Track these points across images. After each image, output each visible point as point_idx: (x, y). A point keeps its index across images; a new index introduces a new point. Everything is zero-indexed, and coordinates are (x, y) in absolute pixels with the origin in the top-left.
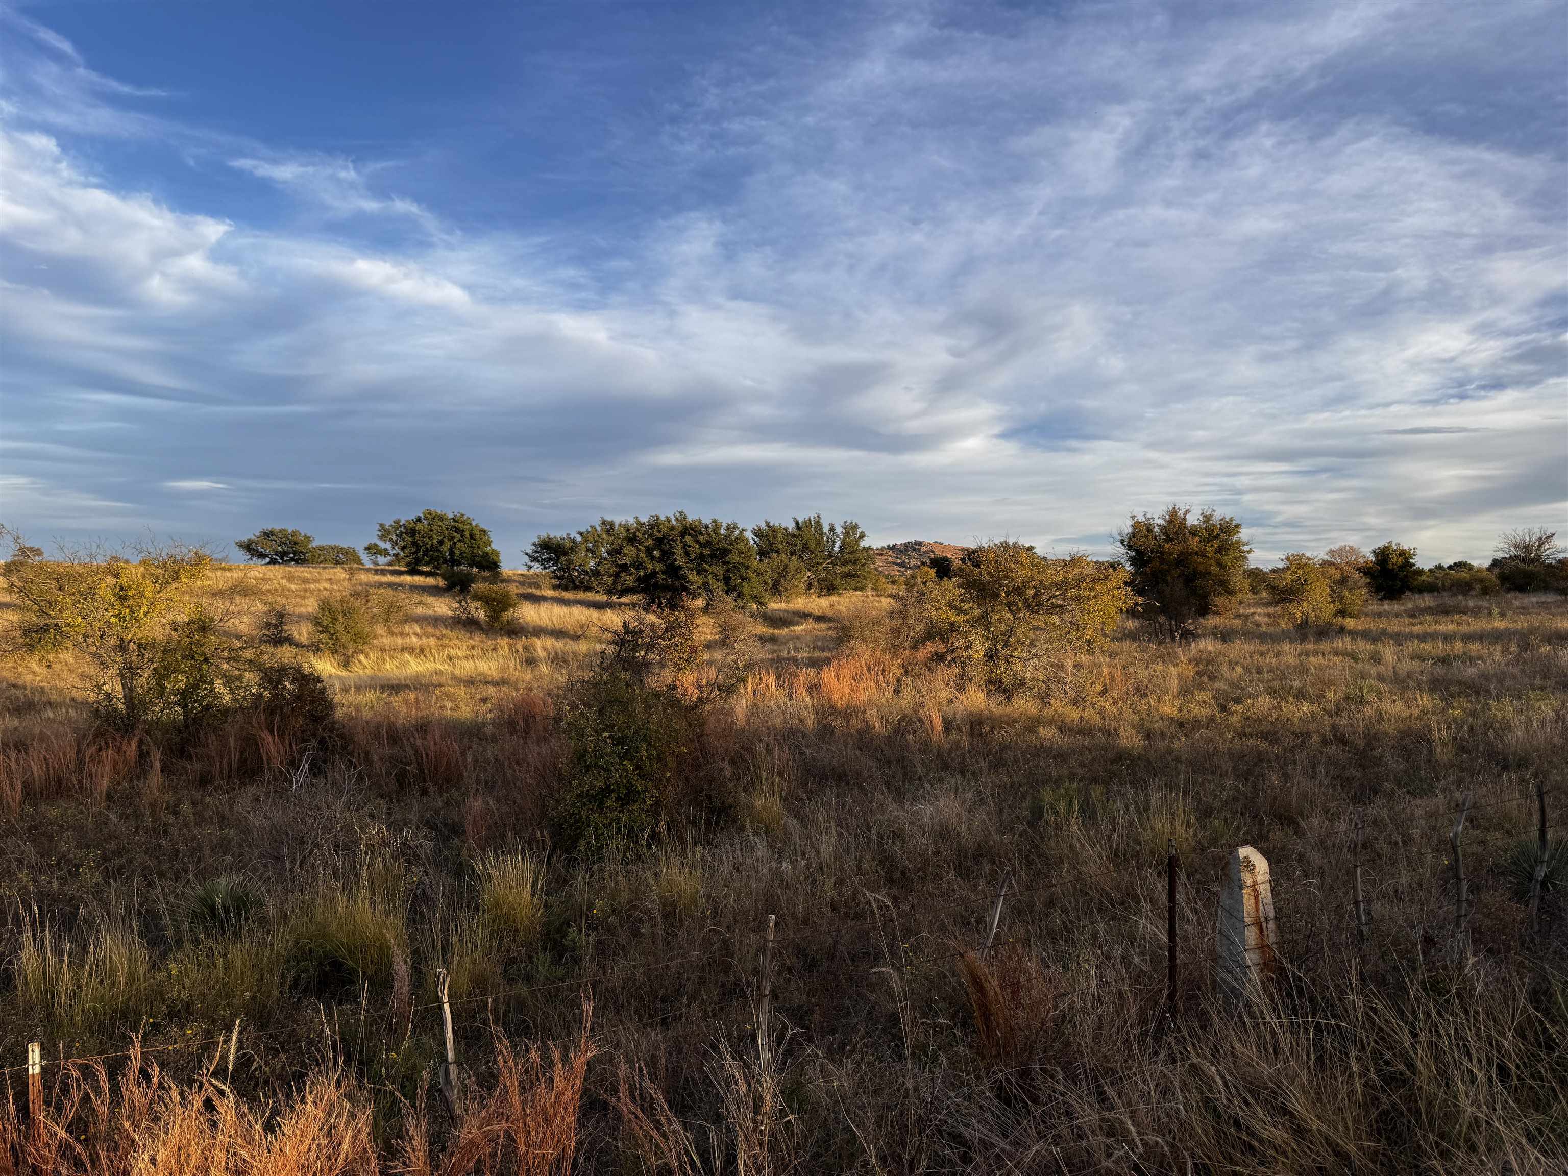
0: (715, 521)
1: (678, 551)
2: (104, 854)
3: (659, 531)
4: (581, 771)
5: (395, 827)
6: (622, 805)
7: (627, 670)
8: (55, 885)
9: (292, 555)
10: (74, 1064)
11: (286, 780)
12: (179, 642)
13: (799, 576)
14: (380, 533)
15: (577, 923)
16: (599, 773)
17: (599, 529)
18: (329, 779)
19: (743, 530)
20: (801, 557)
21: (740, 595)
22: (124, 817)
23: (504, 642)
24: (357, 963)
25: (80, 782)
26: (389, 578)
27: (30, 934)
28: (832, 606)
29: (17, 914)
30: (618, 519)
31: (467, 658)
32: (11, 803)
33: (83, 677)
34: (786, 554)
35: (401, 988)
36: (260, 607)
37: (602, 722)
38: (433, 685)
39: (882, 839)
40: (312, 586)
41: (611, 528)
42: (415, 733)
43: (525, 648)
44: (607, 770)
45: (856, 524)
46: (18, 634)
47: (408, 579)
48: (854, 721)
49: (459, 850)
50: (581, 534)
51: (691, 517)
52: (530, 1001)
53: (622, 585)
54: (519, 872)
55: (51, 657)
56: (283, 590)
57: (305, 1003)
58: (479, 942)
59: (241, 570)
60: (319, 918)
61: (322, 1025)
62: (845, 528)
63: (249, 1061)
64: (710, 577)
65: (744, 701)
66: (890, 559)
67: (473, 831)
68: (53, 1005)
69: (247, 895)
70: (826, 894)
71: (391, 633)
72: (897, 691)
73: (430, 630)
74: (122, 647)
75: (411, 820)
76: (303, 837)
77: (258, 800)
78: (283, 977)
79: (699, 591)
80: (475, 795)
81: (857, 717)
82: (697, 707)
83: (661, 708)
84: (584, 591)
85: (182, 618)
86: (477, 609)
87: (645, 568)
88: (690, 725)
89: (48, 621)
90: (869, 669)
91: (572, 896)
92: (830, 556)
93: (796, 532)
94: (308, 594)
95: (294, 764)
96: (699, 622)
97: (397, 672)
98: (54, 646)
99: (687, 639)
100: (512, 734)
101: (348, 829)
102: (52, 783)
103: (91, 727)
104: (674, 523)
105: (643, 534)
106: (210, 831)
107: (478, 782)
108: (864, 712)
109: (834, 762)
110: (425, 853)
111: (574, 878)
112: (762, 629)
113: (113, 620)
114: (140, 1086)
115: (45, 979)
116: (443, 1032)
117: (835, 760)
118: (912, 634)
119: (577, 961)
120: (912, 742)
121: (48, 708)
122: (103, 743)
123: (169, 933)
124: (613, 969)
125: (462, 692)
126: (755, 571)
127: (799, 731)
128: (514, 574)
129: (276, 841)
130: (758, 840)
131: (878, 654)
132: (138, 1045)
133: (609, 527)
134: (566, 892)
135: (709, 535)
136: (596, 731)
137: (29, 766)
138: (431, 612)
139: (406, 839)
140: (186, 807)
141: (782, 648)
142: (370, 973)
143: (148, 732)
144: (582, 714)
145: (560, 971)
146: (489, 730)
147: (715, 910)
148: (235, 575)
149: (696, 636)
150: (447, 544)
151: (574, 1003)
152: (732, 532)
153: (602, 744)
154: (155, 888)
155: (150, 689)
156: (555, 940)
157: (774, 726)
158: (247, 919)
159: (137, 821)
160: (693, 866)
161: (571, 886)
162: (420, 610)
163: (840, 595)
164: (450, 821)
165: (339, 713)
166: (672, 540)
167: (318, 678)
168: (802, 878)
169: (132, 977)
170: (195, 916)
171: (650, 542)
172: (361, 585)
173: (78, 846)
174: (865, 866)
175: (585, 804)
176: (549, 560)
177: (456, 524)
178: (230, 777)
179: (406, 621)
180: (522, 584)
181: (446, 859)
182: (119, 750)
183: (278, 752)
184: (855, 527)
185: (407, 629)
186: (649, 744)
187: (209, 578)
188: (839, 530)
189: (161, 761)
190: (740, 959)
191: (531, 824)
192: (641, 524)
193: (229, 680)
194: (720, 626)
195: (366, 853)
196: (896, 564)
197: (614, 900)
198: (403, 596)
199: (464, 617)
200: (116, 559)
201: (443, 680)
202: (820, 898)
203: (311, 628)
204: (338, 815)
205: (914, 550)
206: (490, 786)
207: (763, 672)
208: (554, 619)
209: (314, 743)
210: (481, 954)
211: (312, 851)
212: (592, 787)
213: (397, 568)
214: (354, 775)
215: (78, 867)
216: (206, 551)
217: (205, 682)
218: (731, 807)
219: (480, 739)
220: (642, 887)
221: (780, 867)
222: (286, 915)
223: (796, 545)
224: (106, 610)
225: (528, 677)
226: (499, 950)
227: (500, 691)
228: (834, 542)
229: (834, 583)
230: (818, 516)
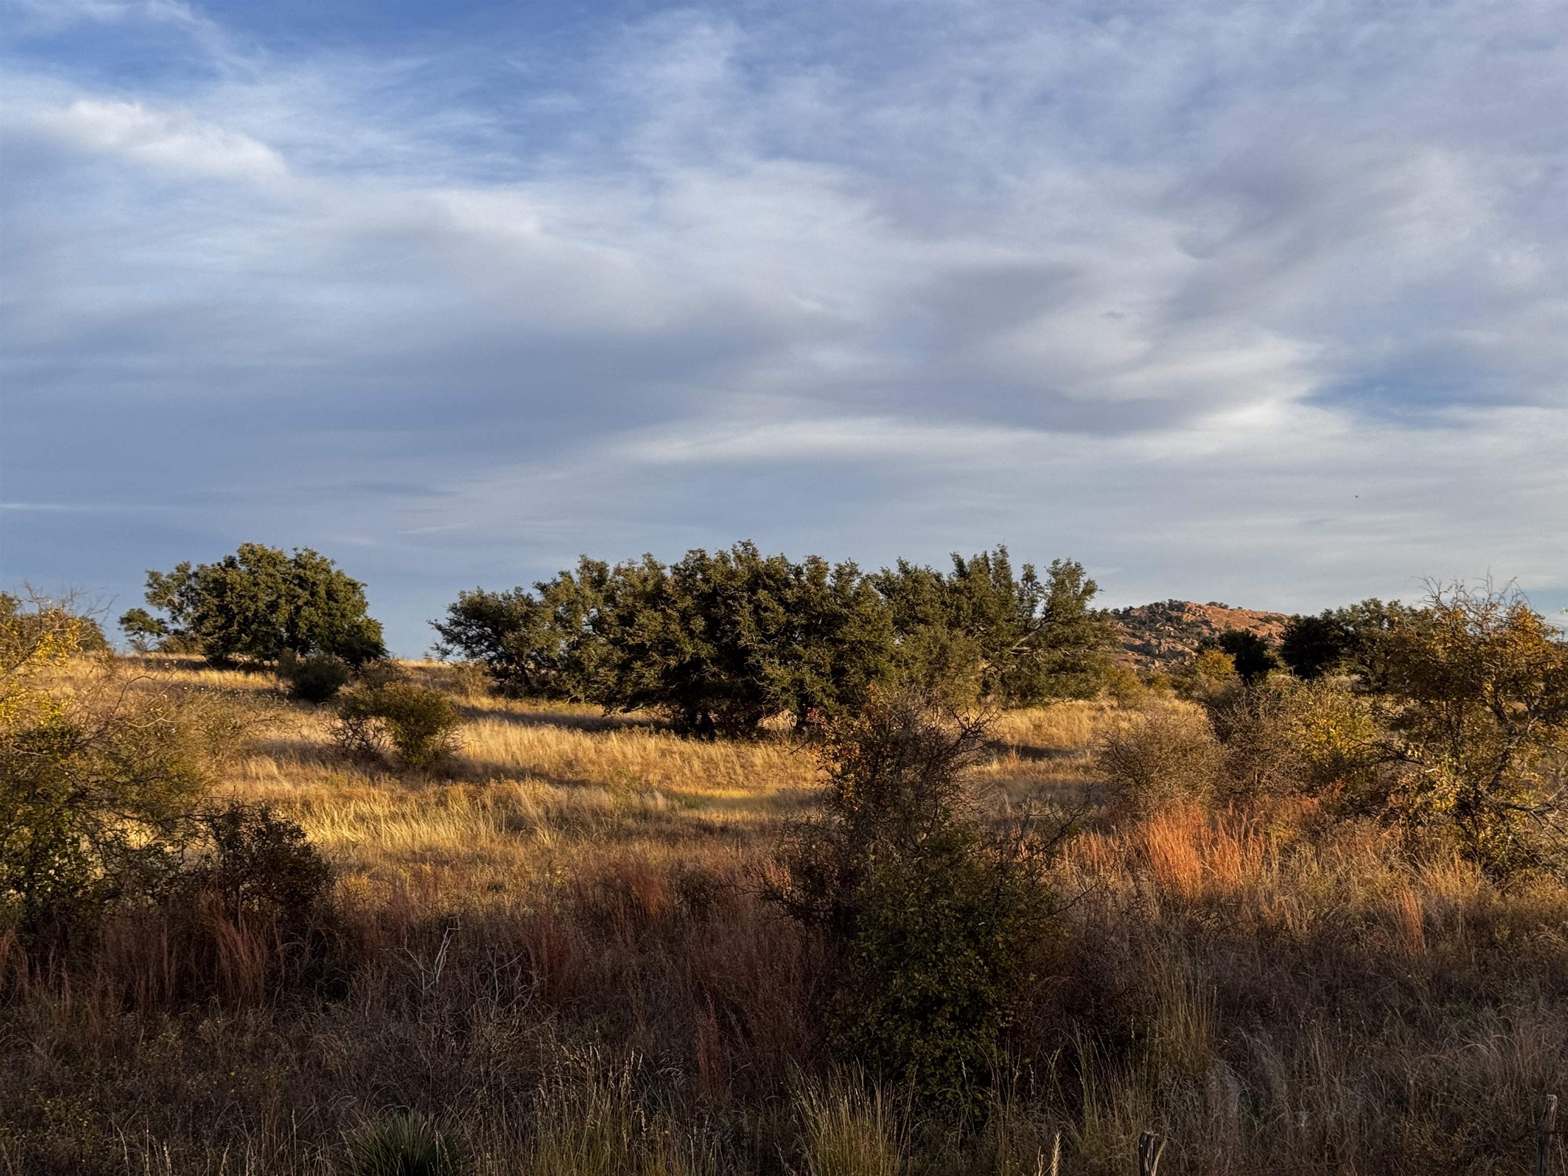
1: (745, 617)
3: (706, 581)
13: (968, 668)
14: (149, 590)
17: (576, 578)
19: (865, 579)
20: (970, 631)
23: (453, 790)
26: (177, 676)
28: (1038, 727)
30: (614, 561)
34: (941, 625)
41: (601, 576)
43: (499, 801)
45: (1077, 566)
47: (214, 676)
50: (543, 588)
51: (766, 553)
53: (635, 685)
62: (1055, 574)
64: (806, 668)
66: (1120, 638)
71: (230, 775)
73: (299, 769)
79: (784, 697)
86: (377, 730)
87: (680, 652)
92: (1026, 629)
93: (959, 583)
104: (734, 564)
105: (676, 587)
126: (892, 657)
133: (596, 574)
135: (803, 587)
138: (295, 737)
150: (285, 611)
152: (848, 582)
153: (936, 918)
162: (273, 734)
163: (1048, 705)
166: (732, 597)
171: (688, 601)
175: (899, 1024)
176: (480, 639)
177: (301, 571)
179: (249, 753)
184: (1074, 572)
188: (1043, 578)
196: (1132, 648)
199: (354, 747)
205: (1169, 619)
223: (959, 608)
228: (1033, 602)
229: (1035, 682)
230: (1002, 551)
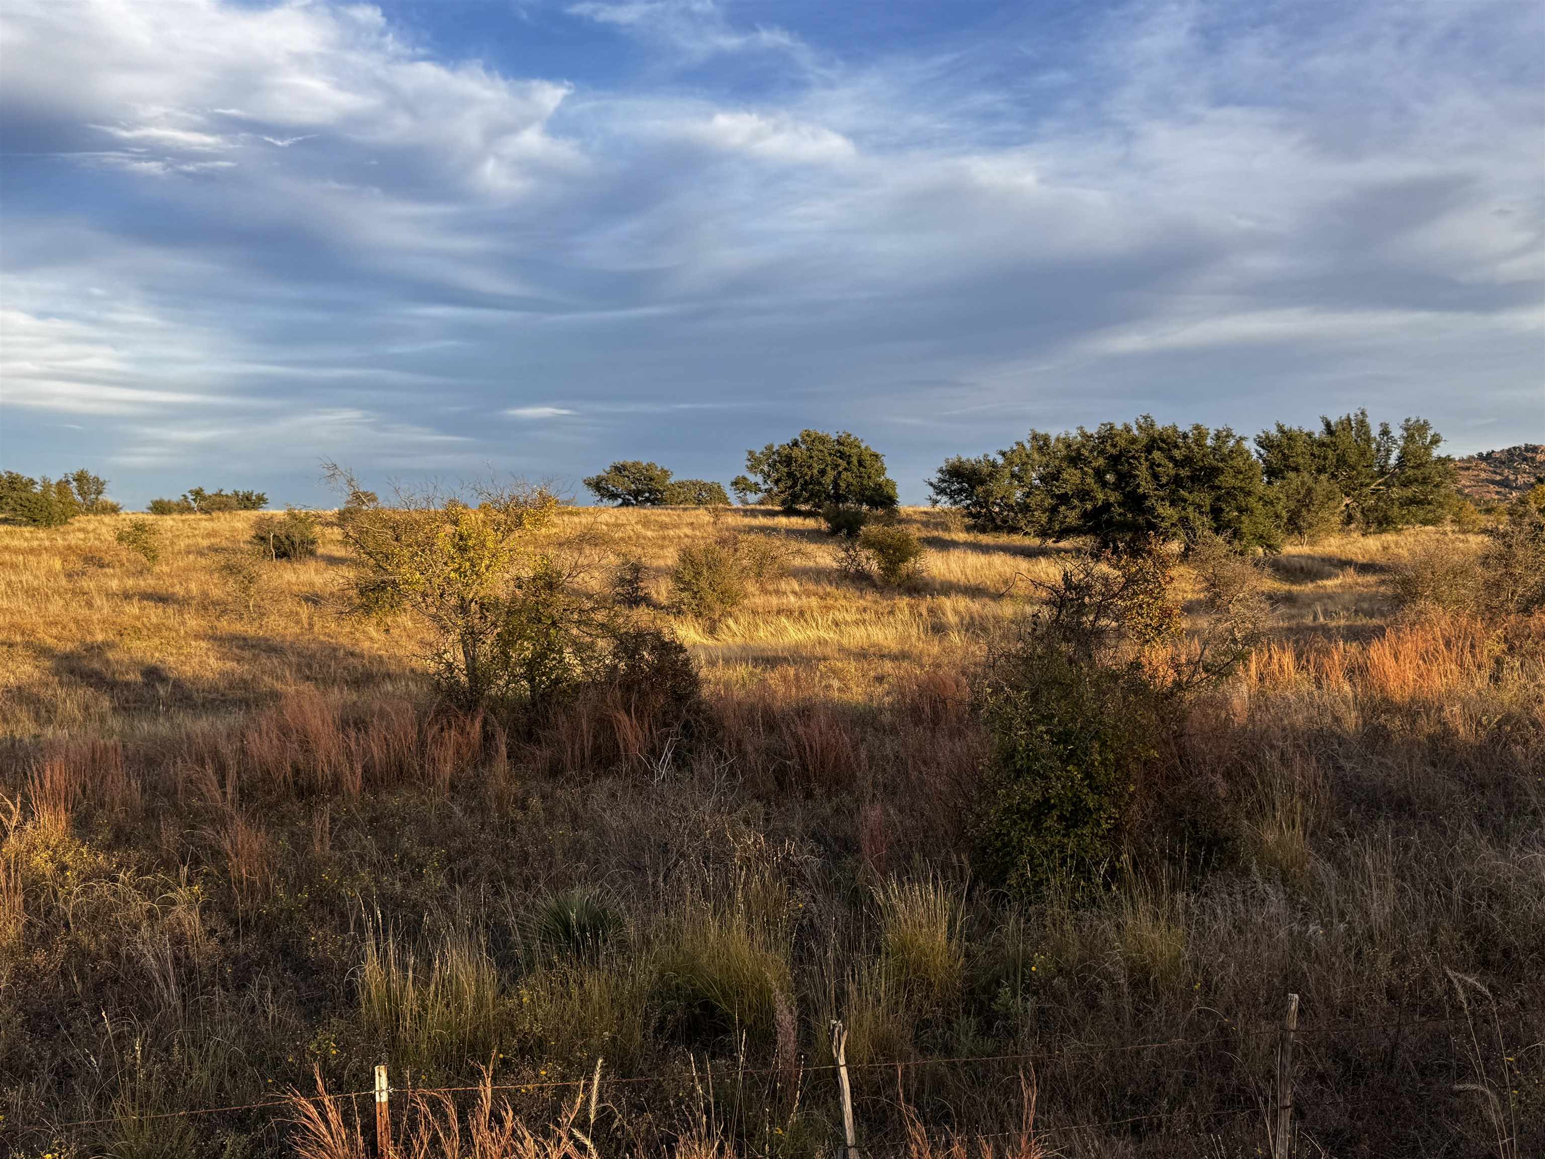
0: (1197, 427)
1: (1143, 472)
2: (449, 852)
3: (1114, 446)
4: (1009, 777)
5: (775, 837)
6: (1067, 828)
7: (1069, 641)
8: (398, 886)
9: (647, 495)
10: (422, 1096)
11: (646, 772)
12: (524, 601)
13: (1332, 504)
14: (749, 463)
15: (1011, 982)
16: (1034, 781)
17: (1028, 446)
18: (696, 773)
19: (1241, 439)
20: (1334, 476)
21: (1237, 534)
22: (469, 811)
23: (903, 602)
24: (732, 1008)
25: (422, 767)
26: (761, 521)
27: (373, 942)
28: (1385, 549)
29: (359, 918)
30: (1055, 432)
31: (856, 623)
32: (352, 790)
33: (423, 643)
34: (1310, 472)
35: (786, 1044)
36: (612, 559)
37: (1036, 711)
38: (816, 658)
39: (1471, 899)
40: (671, 533)
41: (1045, 444)
42: (796, 718)
43: (931, 611)
44: (1045, 777)
45: (1425, 422)
46: (353, 593)
47: (783, 521)
48: (1422, 721)
49: (854, 870)
50: (1003, 454)
51: (1161, 424)
52: (950, 1080)
53: (1062, 523)
54: (932, 907)
55: (389, 620)
56: (638, 538)
57: (672, 1052)
58: (882, 995)
59: (590, 514)
60: (687, 947)
61: (693, 1081)
62: (1406, 429)
63: (610, 1118)
64: (1190, 509)
65: (1244, 688)
66: (1483, 475)
67: (870, 849)
68: (398, 1028)
69: (604, 911)
70: (1379, 974)
71: (764, 591)
72: (1495, 678)
73: (811, 587)
74: (463, 608)
75: (793, 829)
76: (666, 844)
77: (614, 795)
78: (647, 1016)
79: (1174, 530)
80: (872, 802)
81: (1428, 716)
82: (1172, 694)
83: (1119, 694)
84: (1009, 533)
85: (527, 573)
86: (868, 559)
87: (1092, 499)
88: (1163, 720)
89: (385, 577)
90: (1448, 644)
91: (1002, 945)
92: (1382, 473)
93: (1327, 439)
94: (667, 543)
95: (655, 753)
96: (1174, 573)
97: (772, 641)
98: (392, 607)
99: (1156, 598)
100: (916, 725)
101: (719, 837)
102: (393, 768)
103: (432, 703)
104: (1136, 432)
105: (1091, 451)
106: (562, 831)
107: (875, 785)
108: (1440, 709)
109: (1391, 782)
110: (812, 873)
111: (1005, 921)
112: (1270, 584)
113: (453, 575)
114: (492, 1131)
115: (389, 997)
116: (839, 1107)
117: (1391, 780)
118: (1520, 590)
119: (1012, 1032)
120: (1520, 757)
121: (387, 680)
122: (445, 721)
123: (519, 952)
124: (1061, 1050)
125: (852, 667)
126: (1260, 499)
127: (1333, 734)
128: (915, 512)
129: (636, 847)
130: (1270, 891)
131: (1464, 621)
132: (488, 1081)
133: (1042, 443)
134: (994, 940)
135: (1189, 448)
136: (1028, 723)
137: (369, 746)
138: (811, 564)
139: (789, 854)
140: (535, 801)
141: (1304, 612)
142: (748, 1022)
143: (493, 711)
144: (1008, 699)
145: (990, 1045)
146: (887, 718)
147: (1207, 984)
148: (584, 521)
149: (1170, 595)
150: (831, 474)
151: (1010, 1090)
152: (1224, 442)
153: (1037, 741)
154: (503, 897)
155: (494, 658)
156: (982, 1003)
157: (1292, 726)
158: (605, 941)
159: (483, 817)
160: (1172, 919)
161: (999, 930)
162: (798, 562)
163: (1398, 531)
164: (840, 834)
165: (705, 692)
166: (1133, 457)
167: (681, 646)
168: (1340, 950)
169: (480, 1001)
170: (547, 934)
171: (1101, 461)
172: (727, 529)
173: (422, 842)
174: (1443, 938)
175: (1015, 823)
176: (960, 491)
177: (841, 448)
178: (582, 766)
179: (782, 575)
180: (926, 524)
181: (837, 882)
182: (462, 731)
183: (637, 738)
184: (1423, 427)
185: (783, 585)
186: (1104, 744)
187: (554, 525)
188: (1397, 433)
189: (507, 745)
190: (1245, 1055)
191: (945, 845)
192: (1087, 437)
193: (579, 648)
194: (1207, 580)
195: (741, 869)
196: (1493, 482)
197: (1060, 956)
198: (778, 543)
199: (852, 570)
200: (454, 503)
201: (828, 651)
202: (1368, 980)
203: (671, 584)
204: (707, 818)
205: (1525, 459)
206: (890, 791)
207: (1274, 647)
208: (968, 571)
209: (677, 727)
210: (885, 1012)
211: (677, 861)
212: (1025, 800)
213: (770, 507)
214: (724, 768)
215: (421, 866)
216: (551, 491)
217: (553, 651)
218: (1227, 839)
219: (876, 729)
220: (1098, 943)
221: (1307, 930)
222: (649, 941)
223: (1325, 458)
224: (446, 564)
225: (935, 650)
226: (908, 1007)
227: (899, 668)
228: (1388, 452)
229: (1389, 513)
230: (1362, 413)
